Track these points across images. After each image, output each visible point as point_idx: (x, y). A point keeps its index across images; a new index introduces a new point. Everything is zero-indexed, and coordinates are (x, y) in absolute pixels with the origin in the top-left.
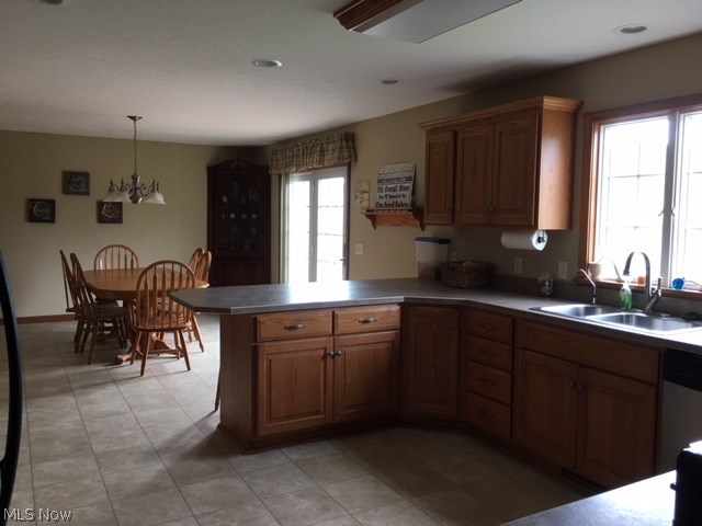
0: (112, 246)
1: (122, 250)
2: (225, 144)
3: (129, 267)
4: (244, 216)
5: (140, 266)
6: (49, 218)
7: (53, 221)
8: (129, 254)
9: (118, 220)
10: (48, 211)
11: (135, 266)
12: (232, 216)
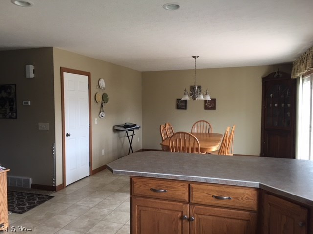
0: (200, 121)
1: (205, 123)
2: (273, 64)
3: (207, 132)
4: (283, 105)
5: (212, 132)
6: (184, 107)
7: (186, 109)
8: (208, 125)
9: (214, 108)
10: (184, 104)
11: (210, 132)
12: (276, 105)
